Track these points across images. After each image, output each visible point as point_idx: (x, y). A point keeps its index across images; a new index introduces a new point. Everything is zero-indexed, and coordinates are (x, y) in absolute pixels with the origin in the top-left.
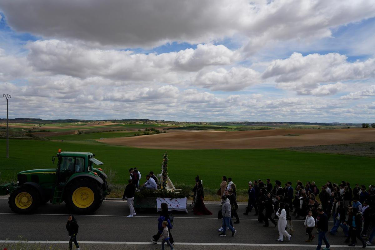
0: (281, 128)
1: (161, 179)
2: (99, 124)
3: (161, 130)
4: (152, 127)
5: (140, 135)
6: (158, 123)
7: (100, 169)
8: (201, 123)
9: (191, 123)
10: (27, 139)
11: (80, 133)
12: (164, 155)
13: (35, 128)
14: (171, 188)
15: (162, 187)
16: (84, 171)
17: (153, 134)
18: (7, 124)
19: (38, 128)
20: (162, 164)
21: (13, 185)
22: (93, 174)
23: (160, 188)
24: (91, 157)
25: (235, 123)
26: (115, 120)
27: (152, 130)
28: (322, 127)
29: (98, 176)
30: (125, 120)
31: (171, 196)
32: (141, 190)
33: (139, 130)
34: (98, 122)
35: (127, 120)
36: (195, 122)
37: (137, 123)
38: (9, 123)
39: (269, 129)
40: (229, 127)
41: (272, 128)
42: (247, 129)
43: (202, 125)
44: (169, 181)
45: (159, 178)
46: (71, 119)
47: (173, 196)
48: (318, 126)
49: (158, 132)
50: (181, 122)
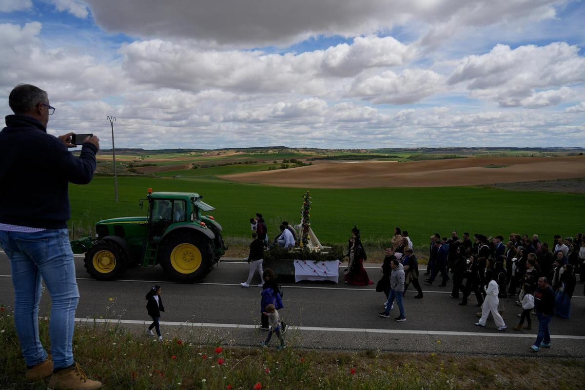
0: (474, 156)
1: (300, 231)
2: (218, 154)
3: (304, 161)
4: (292, 158)
5: (277, 169)
6: (298, 151)
7: (210, 217)
8: (359, 151)
9: (344, 150)
10: (132, 176)
11: (196, 168)
12: (305, 197)
13: (137, 161)
14: (316, 245)
15: (302, 244)
16: (186, 220)
17: (294, 166)
18: (114, 158)
19: (140, 161)
20: (302, 210)
21: (91, 240)
22: (199, 225)
23: (299, 245)
24: (196, 200)
25: (408, 150)
26: (240, 148)
27: (292, 161)
28: (537, 153)
29: (206, 227)
30: (253, 148)
31: (316, 257)
32: (271, 248)
33: (274, 162)
34: (217, 152)
35: (256, 148)
36: (350, 150)
37: (270, 152)
38: (116, 156)
39: (458, 158)
40: (399, 155)
41: (462, 156)
42: (426, 159)
43: (360, 153)
44: (312, 236)
45: (298, 230)
46: (181, 148)
47: (318, 257)
48: (530, 153)
49: (300, 164)
50: (330, 150)
